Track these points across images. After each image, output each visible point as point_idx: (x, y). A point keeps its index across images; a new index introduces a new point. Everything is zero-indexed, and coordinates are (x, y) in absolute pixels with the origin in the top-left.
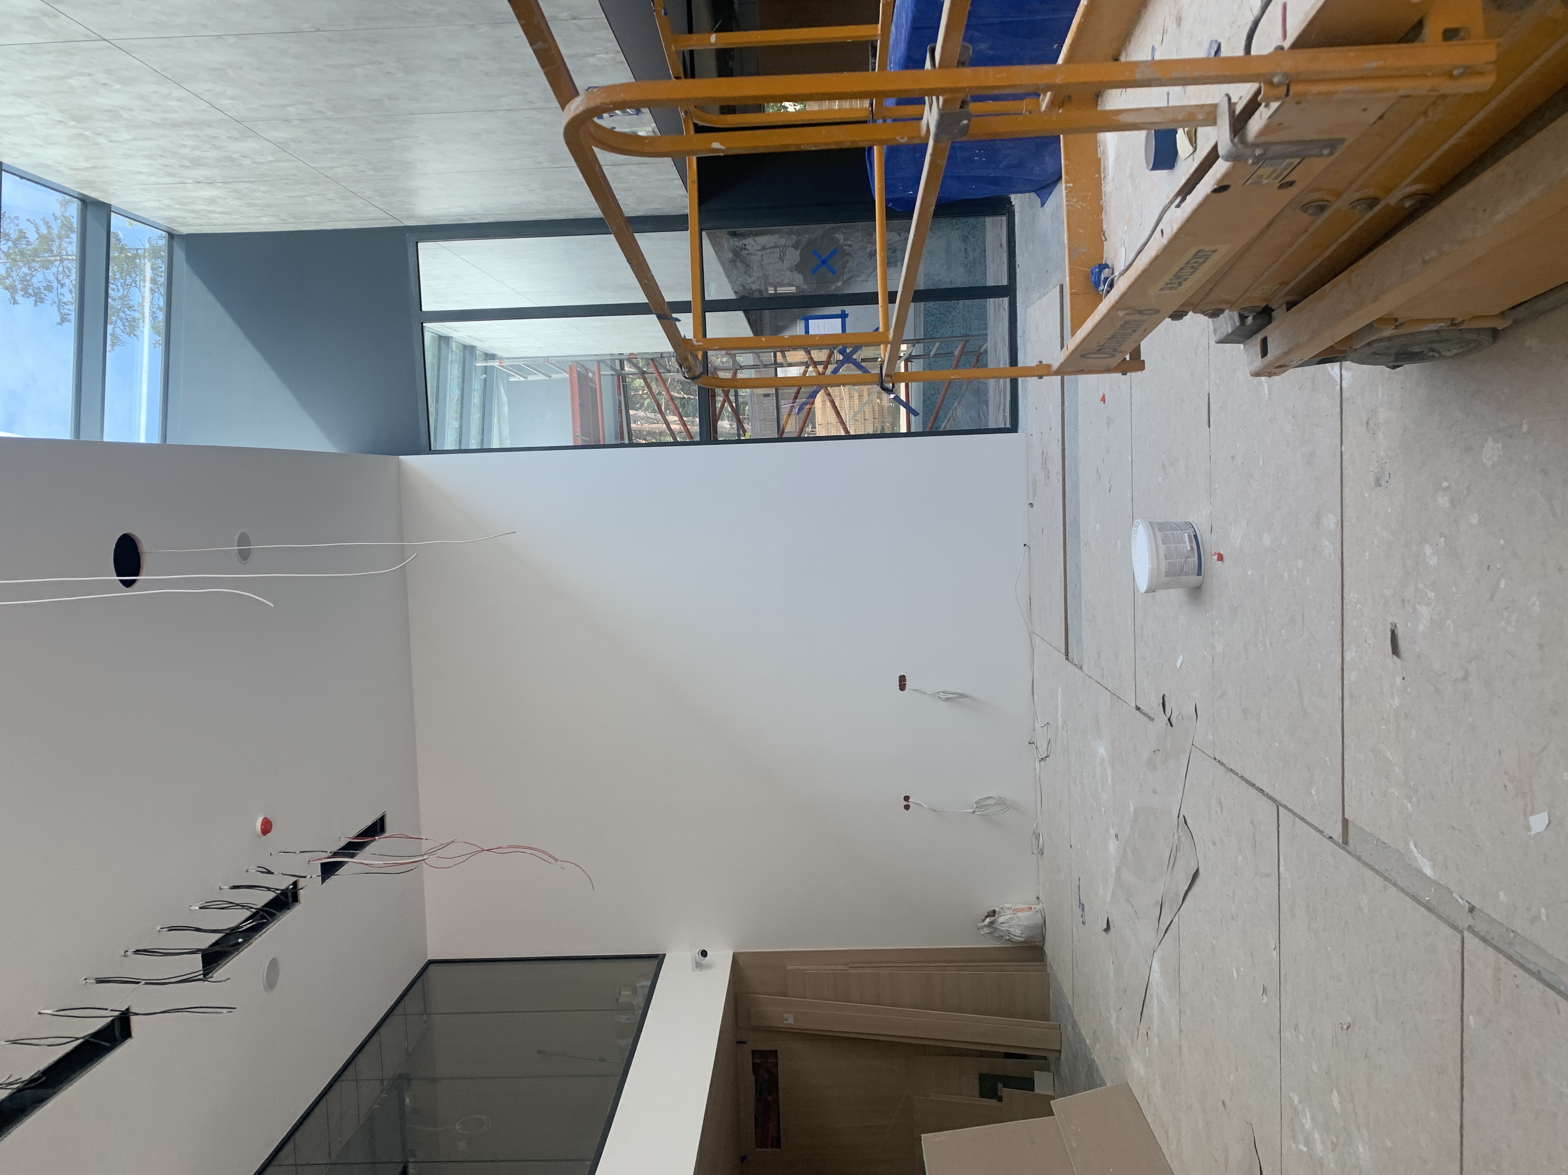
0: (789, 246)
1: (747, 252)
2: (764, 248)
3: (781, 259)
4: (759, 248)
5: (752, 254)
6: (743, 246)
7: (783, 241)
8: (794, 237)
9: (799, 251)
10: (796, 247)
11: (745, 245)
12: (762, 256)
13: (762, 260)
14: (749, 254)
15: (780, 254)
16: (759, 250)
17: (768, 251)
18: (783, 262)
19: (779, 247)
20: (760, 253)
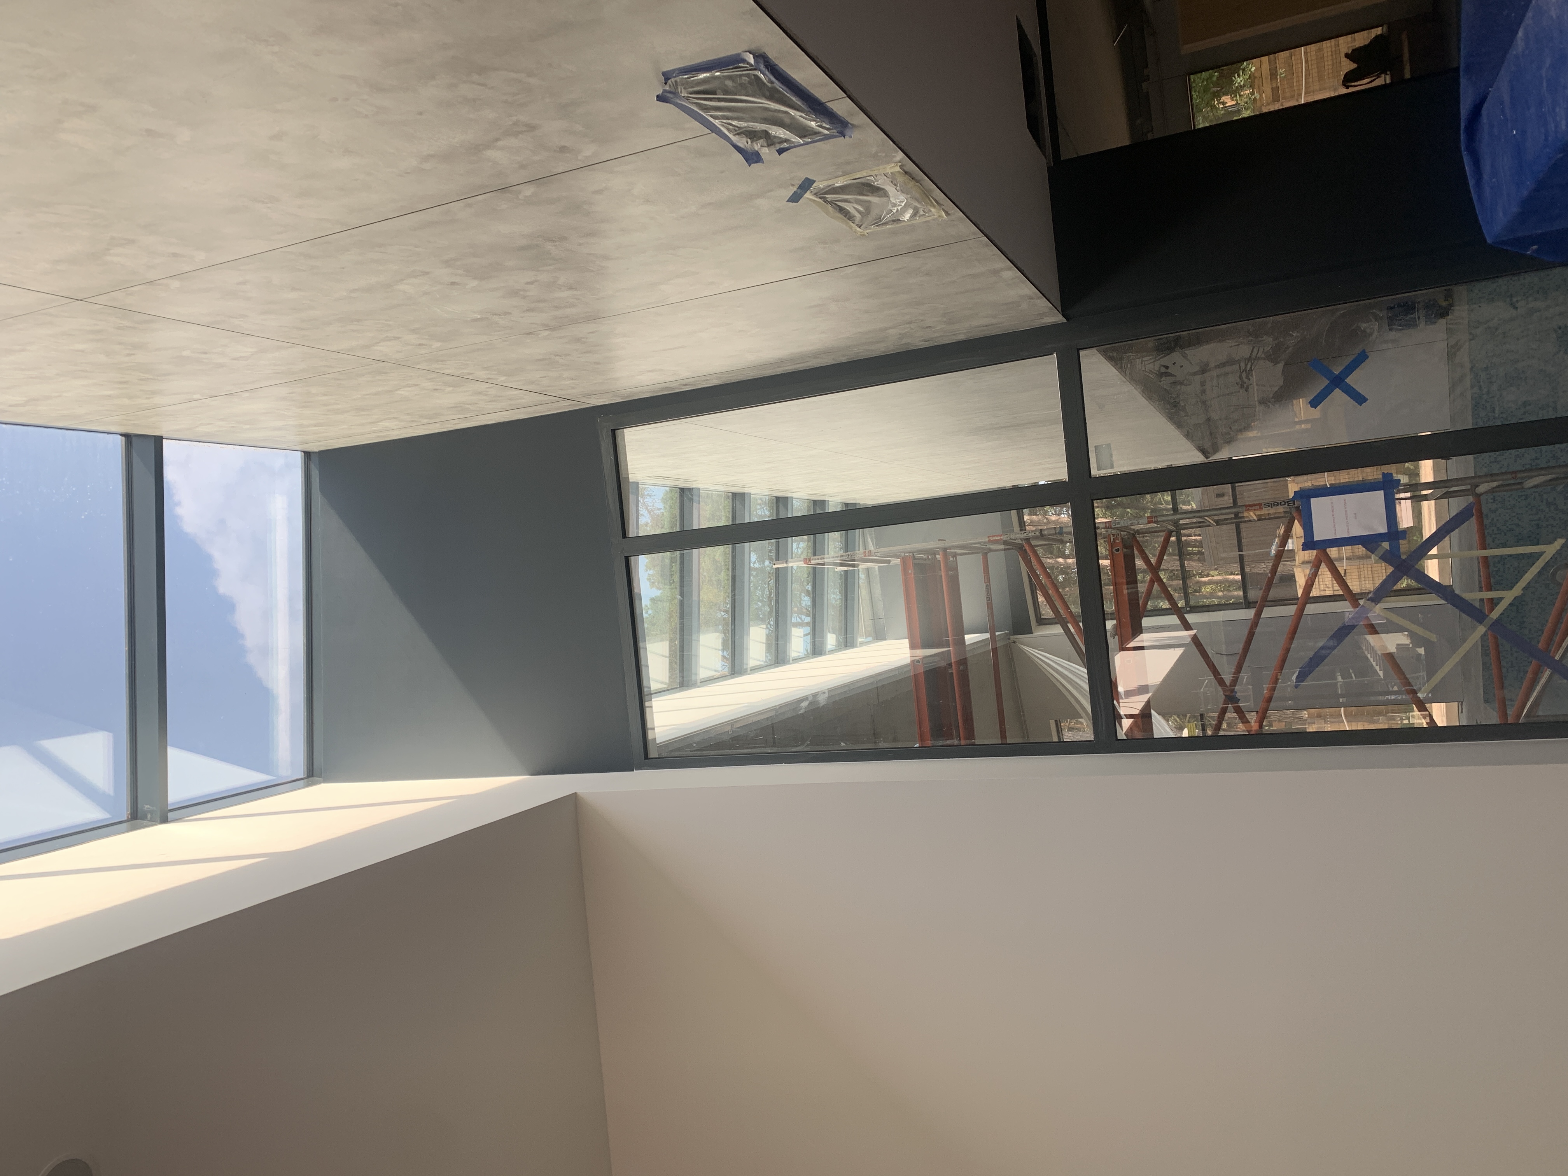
0: (1260, 358)
1: (1170, 379)
2: (1204, 370)
3: (1244, 386)
4: (1197, 368)
5: (1182, 383)
6: (1163, 370)
7: (1244, 351)
8: (1269, 340)
9: (1280, 366)
10: (1273, 358)
11: (1167, 367)
12: (1203, 384)
13: (1203, 392)
14: (1174, 382)
15: (1240, 377)
16: (1194, 374)
17: (1214, 373)
18: (1246, 391)
19: (1238, 362)
20: (1198, 378)
